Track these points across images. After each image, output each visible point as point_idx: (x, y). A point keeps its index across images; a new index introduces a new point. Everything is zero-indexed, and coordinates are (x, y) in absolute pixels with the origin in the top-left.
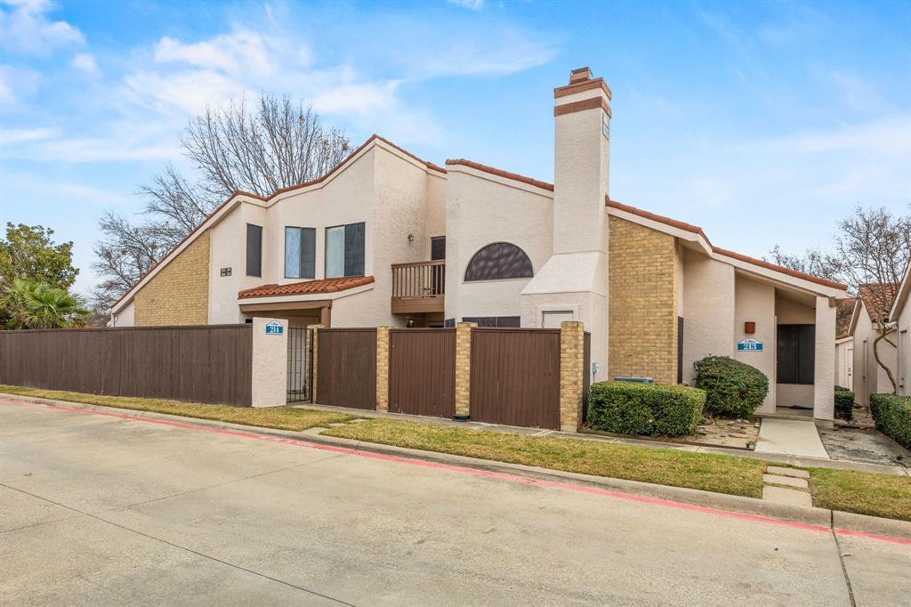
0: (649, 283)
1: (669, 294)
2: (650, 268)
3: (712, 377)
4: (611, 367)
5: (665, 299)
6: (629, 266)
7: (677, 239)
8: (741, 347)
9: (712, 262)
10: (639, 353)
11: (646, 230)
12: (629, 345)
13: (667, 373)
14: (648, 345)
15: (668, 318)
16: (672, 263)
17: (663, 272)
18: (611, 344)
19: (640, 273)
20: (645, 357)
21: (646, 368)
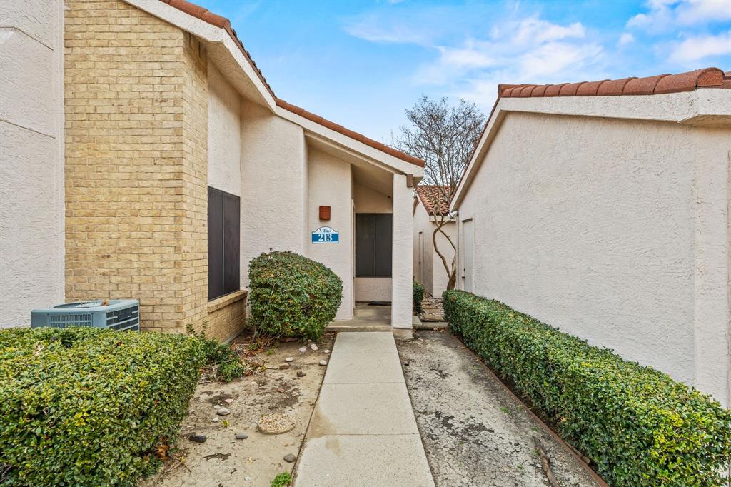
0: (141, 117)
1: (176, 139)
2: (142, 87)
3: (267, 286)
4: (71, 279)
5: (168, 147)
6: (102, 80)
7: (189, 36)
8: (315, 238)
9: (276, 120)
10: (122, 251)
11: (135, 13)
12: (103, 235)
13: (174, 287)
14: (139, 235)
15: (174, 183)
16: (180, 80)
17: (165, 96)
18: (70, 233)
19: (122, 95)
20: (134, 258)
21: (136, 280)
